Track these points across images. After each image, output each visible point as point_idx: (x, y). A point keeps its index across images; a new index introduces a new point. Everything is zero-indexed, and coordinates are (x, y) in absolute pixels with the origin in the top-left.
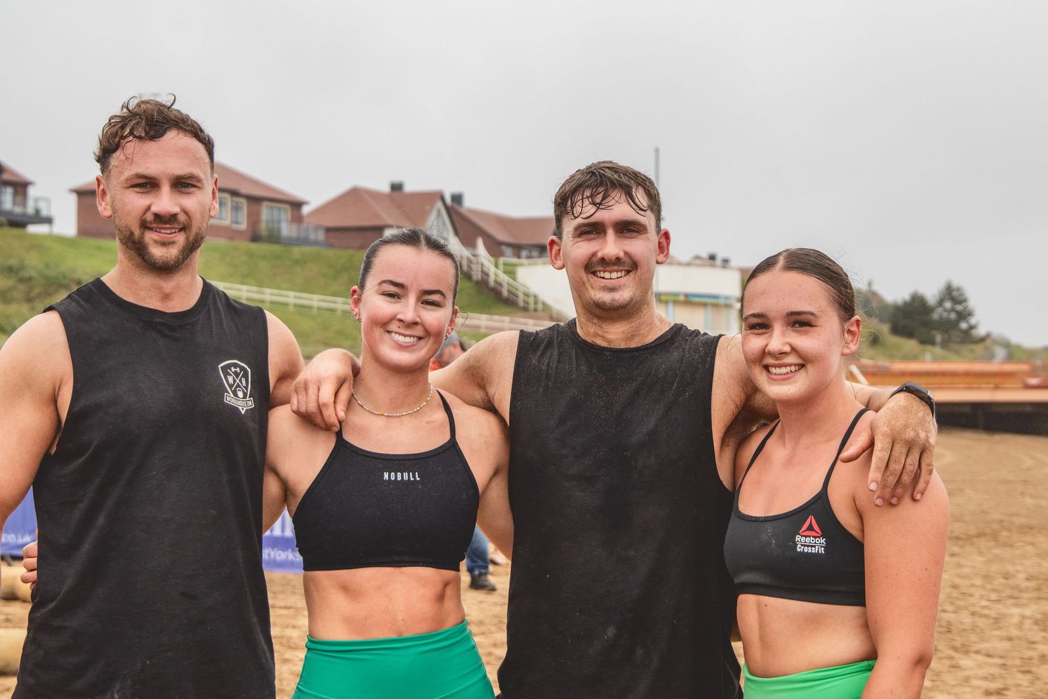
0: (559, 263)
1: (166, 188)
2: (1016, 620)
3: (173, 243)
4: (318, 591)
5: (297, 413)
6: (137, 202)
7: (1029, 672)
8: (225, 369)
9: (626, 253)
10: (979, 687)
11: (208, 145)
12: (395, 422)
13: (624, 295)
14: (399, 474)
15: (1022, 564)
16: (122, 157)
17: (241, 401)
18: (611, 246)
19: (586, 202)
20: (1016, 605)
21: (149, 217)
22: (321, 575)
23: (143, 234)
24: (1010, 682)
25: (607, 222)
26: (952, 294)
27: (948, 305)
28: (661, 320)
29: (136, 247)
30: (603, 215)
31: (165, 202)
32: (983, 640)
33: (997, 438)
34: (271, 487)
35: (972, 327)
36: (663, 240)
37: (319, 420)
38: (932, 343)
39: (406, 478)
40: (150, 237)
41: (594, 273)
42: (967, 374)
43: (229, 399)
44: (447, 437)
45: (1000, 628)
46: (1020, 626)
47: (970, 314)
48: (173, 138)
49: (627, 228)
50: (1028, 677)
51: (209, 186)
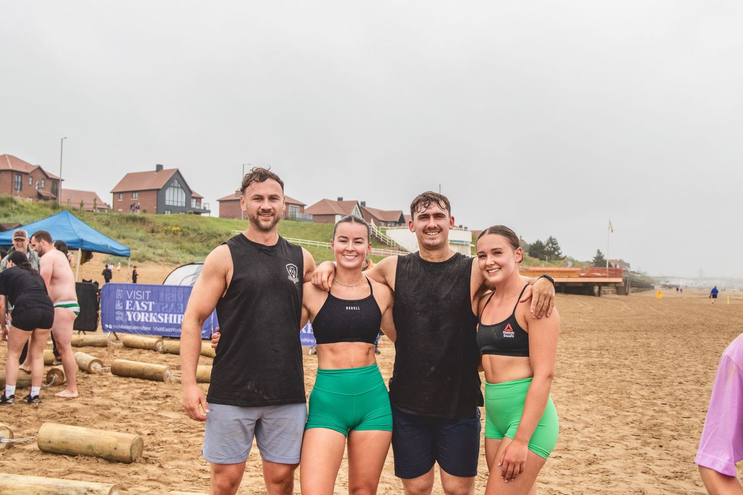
0: (413, 230)
1: (266, 200)
2: (578, 365)
3: (269, 220)
4: (322, 351)
5: (314, 284)
6: (256, 205)
7: (583, 384)
8: (288, 267)
9: (438, 225)
10: (565, 390)
11: (282, 184)
12: (349, 288)
13: (438, 241)
14: (352, 307)
15: (579, 344)
16: (250, 189)
17: (294, 279)
18: (432, 223)
19: (422, 207)
20: (577, 359)
21: (260, 211)
22: (323, 345)
23: (258, 217)
24: (576, 388)
25: (430, 214)
26: (552, 241)
27: (550, 245)
28: (452, 251)
29: (255, 222)
30: (428, 211)
31: (266, 205)
32: (565, 372)
33: (569, 296)
34: (304, 313)
35: (559, 254)
36: (452, 220)
37: (322, 287)
38: (544, 260)
39: (354, 309)
40: (260, 218)
41: (426, 233)
42: (558, 272)
43: (290, 278)
44: (370, 294)
45: (572, 368)
46: (579, 367)
47: (559, 249)
48: (269, 181)
49: (438, 216)
50: (583, 386)
51: (282, 200)
